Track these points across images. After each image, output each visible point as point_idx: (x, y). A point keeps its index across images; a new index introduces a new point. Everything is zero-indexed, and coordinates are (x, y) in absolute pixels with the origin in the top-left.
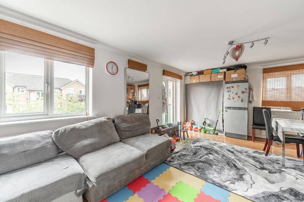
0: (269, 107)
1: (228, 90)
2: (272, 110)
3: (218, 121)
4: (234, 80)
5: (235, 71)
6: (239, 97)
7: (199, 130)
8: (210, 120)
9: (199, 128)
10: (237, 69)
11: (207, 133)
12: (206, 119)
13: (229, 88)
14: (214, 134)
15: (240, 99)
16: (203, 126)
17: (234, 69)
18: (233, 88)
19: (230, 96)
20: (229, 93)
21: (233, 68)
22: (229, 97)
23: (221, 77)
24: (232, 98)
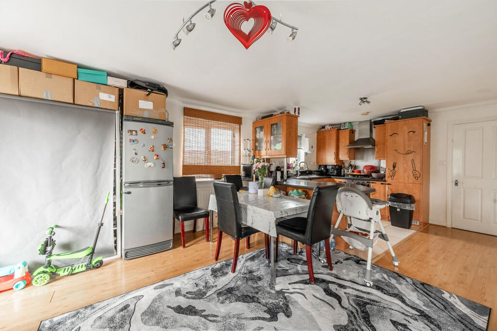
0: (193, 176)
1: (133, 138)
2: (197, 180)
3: (102, 224)
4: (146, 115)
5: (148, 95)
6: (158, 156)
7: (22, 279)
8: (70, 229)
9: (20, 273)
10: (152, 90)
11: (63, 277)
12: (55, 230)
13: (134, 132)
14: (89, 268)
15: (160, 162)
16: (43, 258)
17: (145, 89)
18: (145, 133)
19: (136, 154)
20: (135, 146)
21: (144, 85)
22: (134, 156)
23: (108, 98)
24: (142, 158)
